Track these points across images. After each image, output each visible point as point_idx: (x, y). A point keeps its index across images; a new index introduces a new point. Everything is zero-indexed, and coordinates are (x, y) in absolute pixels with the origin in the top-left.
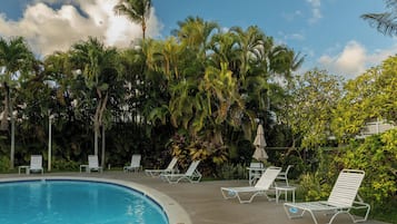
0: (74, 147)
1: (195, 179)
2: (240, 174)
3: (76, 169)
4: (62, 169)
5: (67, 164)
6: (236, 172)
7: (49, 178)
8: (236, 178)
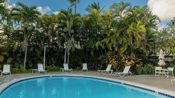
0: (52, 59)
1: (129, 75)
2: (144, 72)
3: (58, 70)
4: (50, 70)
5: (52, 68)
6: (143, 71)
7: (53, 75)
8: (142, 74)
